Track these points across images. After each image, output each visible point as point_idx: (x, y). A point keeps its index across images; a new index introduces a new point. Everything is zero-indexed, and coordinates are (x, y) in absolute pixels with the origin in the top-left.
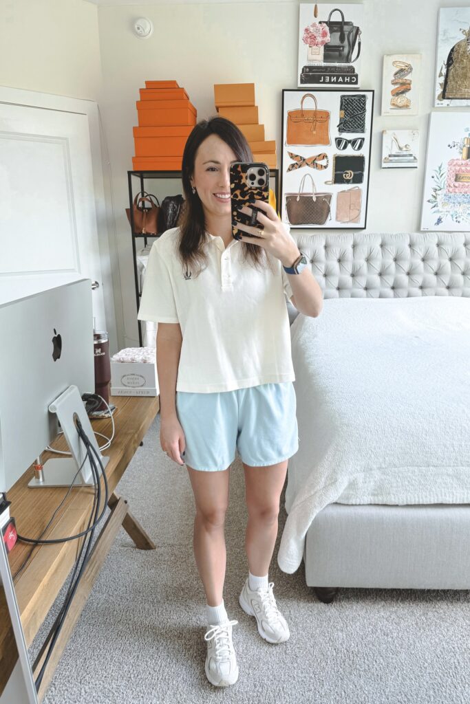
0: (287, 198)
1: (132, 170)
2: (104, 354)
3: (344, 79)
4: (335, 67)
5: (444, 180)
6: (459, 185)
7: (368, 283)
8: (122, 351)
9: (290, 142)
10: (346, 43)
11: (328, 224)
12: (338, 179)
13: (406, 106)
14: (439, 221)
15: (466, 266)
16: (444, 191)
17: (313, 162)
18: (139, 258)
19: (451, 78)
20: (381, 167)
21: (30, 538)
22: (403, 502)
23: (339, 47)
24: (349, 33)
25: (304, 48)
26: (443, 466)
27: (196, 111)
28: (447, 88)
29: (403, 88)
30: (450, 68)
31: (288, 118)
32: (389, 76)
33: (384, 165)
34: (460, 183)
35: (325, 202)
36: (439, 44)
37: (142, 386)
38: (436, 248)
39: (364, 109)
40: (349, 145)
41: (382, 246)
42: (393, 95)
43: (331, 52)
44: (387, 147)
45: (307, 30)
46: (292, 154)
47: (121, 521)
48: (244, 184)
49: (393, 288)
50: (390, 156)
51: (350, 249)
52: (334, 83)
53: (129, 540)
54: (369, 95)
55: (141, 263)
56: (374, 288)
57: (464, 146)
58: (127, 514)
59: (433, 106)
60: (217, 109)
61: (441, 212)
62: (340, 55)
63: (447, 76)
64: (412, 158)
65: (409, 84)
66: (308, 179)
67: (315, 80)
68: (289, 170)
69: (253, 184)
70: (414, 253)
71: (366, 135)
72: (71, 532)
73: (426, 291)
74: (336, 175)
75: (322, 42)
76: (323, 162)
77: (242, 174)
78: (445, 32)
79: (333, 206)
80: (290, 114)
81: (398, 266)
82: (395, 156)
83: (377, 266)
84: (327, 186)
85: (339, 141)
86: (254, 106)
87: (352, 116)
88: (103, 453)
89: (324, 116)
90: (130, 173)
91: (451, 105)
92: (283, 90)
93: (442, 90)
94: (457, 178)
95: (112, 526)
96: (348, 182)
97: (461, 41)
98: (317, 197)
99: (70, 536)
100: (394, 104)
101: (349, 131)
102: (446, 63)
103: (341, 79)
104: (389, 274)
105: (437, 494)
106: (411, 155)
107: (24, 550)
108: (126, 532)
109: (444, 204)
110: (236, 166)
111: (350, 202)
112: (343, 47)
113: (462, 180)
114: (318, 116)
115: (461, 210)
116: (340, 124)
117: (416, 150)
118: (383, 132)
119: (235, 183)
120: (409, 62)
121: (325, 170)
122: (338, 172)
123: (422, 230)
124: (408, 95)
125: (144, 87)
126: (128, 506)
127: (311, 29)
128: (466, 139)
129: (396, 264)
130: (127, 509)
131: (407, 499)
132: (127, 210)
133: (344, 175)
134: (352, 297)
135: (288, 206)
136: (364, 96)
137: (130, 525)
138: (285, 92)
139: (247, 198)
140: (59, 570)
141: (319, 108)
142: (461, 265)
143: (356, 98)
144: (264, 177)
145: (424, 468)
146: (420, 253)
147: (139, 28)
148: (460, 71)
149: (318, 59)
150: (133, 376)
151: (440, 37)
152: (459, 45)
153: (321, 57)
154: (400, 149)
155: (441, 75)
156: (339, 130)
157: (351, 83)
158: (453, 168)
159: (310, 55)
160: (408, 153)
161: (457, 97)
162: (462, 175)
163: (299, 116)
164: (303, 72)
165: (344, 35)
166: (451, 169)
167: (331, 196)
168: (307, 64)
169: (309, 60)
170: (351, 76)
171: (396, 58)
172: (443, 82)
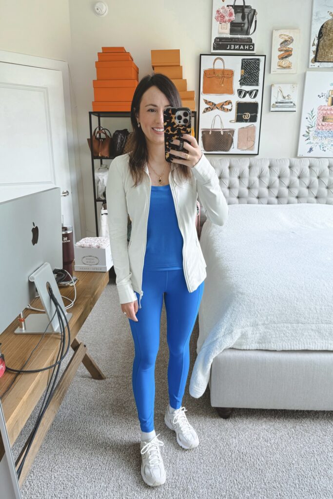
0: (203, 132)
1: (92, 111)
2: (69, 241)
3: (244, 47)
4: (238, 38)
5: (314, 120)
6: (326, 124)
7: (259, 193)
8: (83, 239)
9: (205, 92)
10: (246, 20)
11: (231, 151)
12: (239, 119)
13: (289, 67)
14: (311, 150)
15: (330, 182)
16: (315, 129)
17: (221, 107)
18: (96, 174)
19: (321, 47)
20: (270, 111)
21: (15, 369)
22: (280, 348)
23: (242, 24)
24: (249, 14)
25: (216, 24)
26: (309, 323)
27: (138, 69)
28: (318, 54)
29: (286, 54)
30: (321, 40)
31: (204, 75)
32: (277, 45)
33: (272, 109)
34: (327, 123)
35: (229, 135)
36: (313, 22)
37: (97, 264)
38: (308, 169)
39: (258, 69)
40: (248, 95)
41: (270, 167)
42: (280, 59)
43: (235, 27)
44: (275, 96)
45: (218, 11)
46: (206, 101)
47: (81, 359)
48: (173, 122)
49: (277, 197)
50: (276, 103)
51: (247, 169)
52: (237, 50)
53: (87, 373)
54: (262, 59)
55: (98, 177)
56: (264, 197)
57: (329, 96)
58: (86, 355)
59: (308, 67)
60: (153, 67)
61: (313, 143)
62: (242, 29)
63: (318, 45)
64: (292, 104)
65: (291, 51)
66: (217, 118)
67: (224, 47)
68: (204, 112)
69: (180, 122)
70: (292, 172)
71: (260, 88)
72: (43, 365)
73: (301, 200)
74: (238, 116)
75: (229, 20)
76: (229, 107)
77: (172, 115)
78: (317, 14)
79: (235, 138)
80: (205, 72)
81: (281, 182)
82: (280, 103)
83: (266, 182)
84: (229, 123)
85: (240, 92)
86: (179, 66)
87: (250, 74)
88: (68, 311)
90: (90, 113)
91: (320, 67)
92: (201, 55)
93: (314, 56)
94: (324, 119)
95: (75, 362)
96: (246, 121)
97: (329, 20)
98: (224, 132)
99: (43, 367)
100: (280, 66)
101: (247, 85)
102: (317, 36)
103: (242, 47)
104: (275, 187)
105: (304, 344)
106: (291, 102)
107: (10, 377)
108: (85, 367)
109: (314, 138)
110: (168, 110)
111: (248, 136)
112: (244, 24)
113: (327, 121)
114: (225, 74)
115: (326, 142)
116: (241, 79)
117: (295, 99)
118: (272, 85)
119: (168, 122)
120: (291, 35)
121: (229, 112)
122: (239, 114)
123: (298, 156)
124: (290, 59)
125: (101, 52)
126: (86, 349)
127: (221, 11)
128: (331, 91)
129: (280, 180)
130: (85, 352)
131: (283, 347)
132: (88, 139)
133: (243, 116)
134: (248, 203)
135: (203, 137)
136: (258, 60)
137: (88, 362)
138: (202, 56)
139: (176, 132)
140: (35, 392)
141: (227, 67)
142: (326, 181)
143: (253, 61)
144: (188, 118)
145: (295, 324)
146: (297, 172)
147: (98, 9)
148: (328, 42)
149: (226, 33)
150: (90, 258)
151: (314, 17)
152: (327, 23)
153: (228, 31)
154: (284, 98)
155: (314, 45)
156: (240, 84)
157: (249, 50)
158: (321, 112)
159: (220, 29)
160: (289, 101)
161: (325, 60)
162: (328, 116)
163: (211, 74)
164: (215, 41)
165: (245, 15)
166: (320, 113)
167: (234, 131)
168: (218, 36)
169: (219, 33)
170: (249, 45)
171: (282, 32)
172: (315, 50)
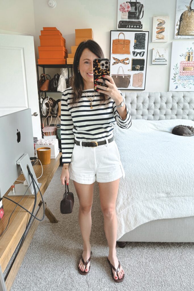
3: (136, 27)
4: (133, 21)
5: (178, 71)
6: (185, 72)
7: (143, 113)
9: (113, 53)
10: (137, 11)
11: (129, 88)
12: (134, 69)
13: (163, 38)
14: (177, 87)
15: (184, 106)
16: (178, 75)
17: (123, 62)
19: (181, 26)
23: (135, 13)
24: (139, 7)
25: (120, 13)
28: (180, 31)
29: (161, 31)
30: (181, 22)
32: (155, 26)
33: (153, 63)
35: (128, 78)
36: (177, 12)
38: (171, 98)
39: (144, 39)
40: (138, 55)
41: (149, 97)
42: (157, 34)
43: (131, 15)
45: (121, 5)
46: (114, 58)
48: (99, 68)
49: (153, 115)
50: (155, 59)
52: (132, 28)
54: (147, 33)
56: (145, 115)
57: (187, 56)
58: (46, 208)
59: (174, 38)
61: (177, 83)
62: (135, 16)
65: (164, 29)
66: (121, 69)
67: (125, 27)
68: (113, 64)
69: (103, 68)
70: (162, 100)
71: (145, 50)
73: (167, 116)
74: (132, 67)
75: (128, 11)
76: (127, 62)
77: (98, 64)
78: (179, 7)
79: (131, 80)
80: (114, 41)
82: (158, 59)
83: (147, 106)
84: (128, 71)
85: (134, 53)
87: (140, 42)
89: (128, 42)
91: (181, 38)
92: (111, 31)
93: (177, 32)
94: (184, 69)
95: (40, 213)
96: (138, 70)
98: (125, 76)
100: (157, 37)
101: (138, 49)
102: (179, 20)
104: (152, 109)
106: (164, 59)
109: (178, 80)
111: (139, 79)
112: (136, 13)
113: (186, 70)
114: (125, 42)
115: (186, 83)
116: (135, 45)
117: (166, 57)
118: (153, 49)
119: (95, 68)
120: (164, 20)
121: (128, 65)
122: (134, 66)
123: (169, 91)
124: (163, 33)
126: (46, 205)
127: (123, 5)
128: (187, 53)
129: (155, 105)
133: (136, 67)
134: (136, 119)
136: (145, 34)
139: (100, 74)
141: (126, 38)
142: (182, 105)
143: (141, 35)
144: (108, 65)
146: (165, 100)
147: (50, 4)
148: (185, 24)
151: (177, 9)
152: (185, 12)
153: (127, 17)
154: (160, 56)
155: (177, 25)
156: (134, 48)
157: (139, 28)
159: (122, 16)
160: (163, 58)
161: (184, 34)
162: (186, 68)
163: (117, 42)
164: (119, 23)
165: (137, 8)
166: (181, 65)
167: (130, 76)
168: (121, 20)
169: (122, 18)
170: (139, 25)
171: (158, 18)
172: (178, 28)
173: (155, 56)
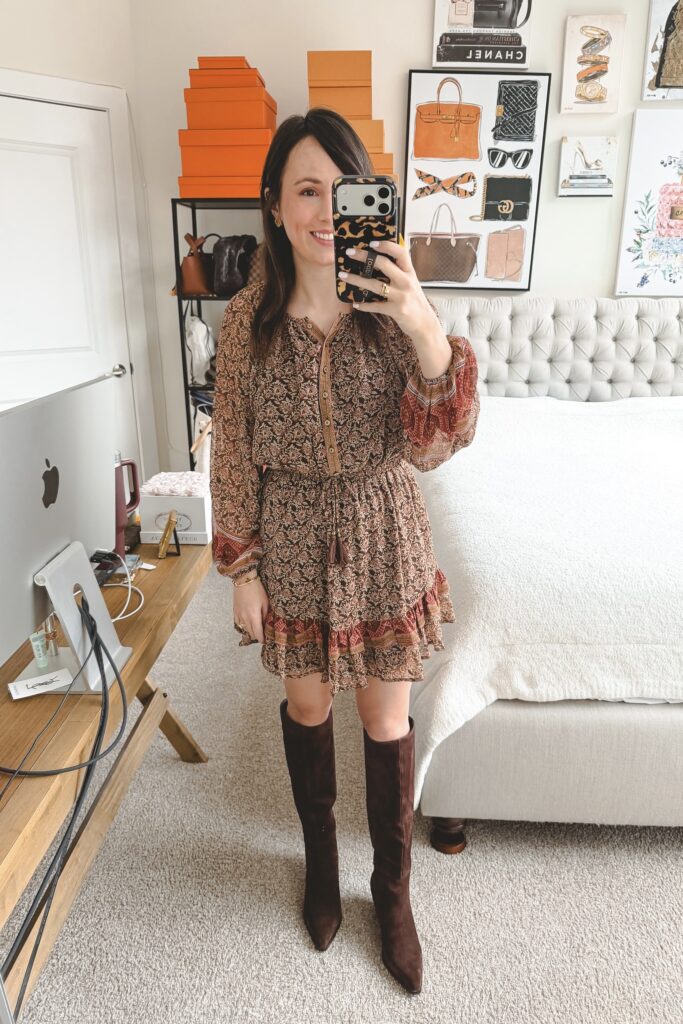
0: (412, 240)
1: (178, 197)
4: (491, 36)
5: (653, 216)
6: (677, 224)
7: (531, 373)
8: (156, 476)
9: (418, 154)
11: (472, 282)
12: (491, 213)
13: (600, 99)
14: (644, 280)
16: (652, 235)
17: (453, 186)
20: (557, 195)
23: (498, 3)
25: (444, 4)
27: (275, 105)
29: (595, 70)
31: (417, 115)
32: (574, 51)
33: (562, 192)
34: (679, 222)
35: (469, 247)
37: (186, 529)
38: (635, 322)
39: (534, 104)
40: (509, 161)
41: (554, 317)
42: (580, 81)
43: (485, 11)
44: (568, 164)
46: (421, 172)
47: (157, 722)
49: (569, 382)
50: (571, 177)
51: (507, 322)
52: (488, 60)
54: (543, 81)
56: (541, 382)
58: (167, 712)
59: (641, 99)
61: (648, 266)
62: (499, 16)
64: (606, 181)
65: (606, 63)
66: (444, 212)
67: (461, 56)
68: (416, 197)
70: (601, 327)
71: (536, 145)
73: (618, 387)
74: (487, 206)
76: (468, 187)
79: (481, 254)
80: (420, 109)
81: (577, 349)
82: (579, 178)
83: (546, 347)
84: (470, 222)
85: (493, 154)
86: (369, 86)
87: (516, 114)
89: (473, 114)
90: (175, 202)
91: (668, 98)
92: (411, 71)
93: (656, 74)
94: (673, 214)
95: (145, 729)
96: (505, 217)
98: (457, 240)
100: (580, 96)
101: (510, 138)
102: (663, 29)
103: (499, 55)
104: (563, 361)
106: (603, 177)
108: (164, 737)
109: (652, 254)
111: (508, 252)
112: (505, 3)
113: (680, 217)
114: (462, 114)
115: (678, 264)
116: (497, 127)
118: (563, 139)
120: (606, 28)
121: (470, 199)
122: (491, 203)
123: (617, 294)
124: (603, 80)
125: (197, 67)
126: (168, 702)
129: (575, 345)
133: (499, 207)
134: (506, 396)
136: (535, 83)
137: (170, 728)
138: (413, 74)
141: (467, 100)
142: (672, 348)
143: (518, 86)
146: (611, 329)
149: (466, 26)
153: (470, 19)
154: (588, 166)
155: (654, 49)
156: (495, 136)
157: (514, 61)
158: (668, 198)
159: (452, 15)
160: (599, 173)
162: (681, 208)
163: (433, 113)
164: (441, 43)
166: (664, 200)
167: (478, 239)
168: (447, 30)
169: (451, 24)
170: (515, 50)
171: (586, 21)
172: (658, 60)
173: (571, 165)
